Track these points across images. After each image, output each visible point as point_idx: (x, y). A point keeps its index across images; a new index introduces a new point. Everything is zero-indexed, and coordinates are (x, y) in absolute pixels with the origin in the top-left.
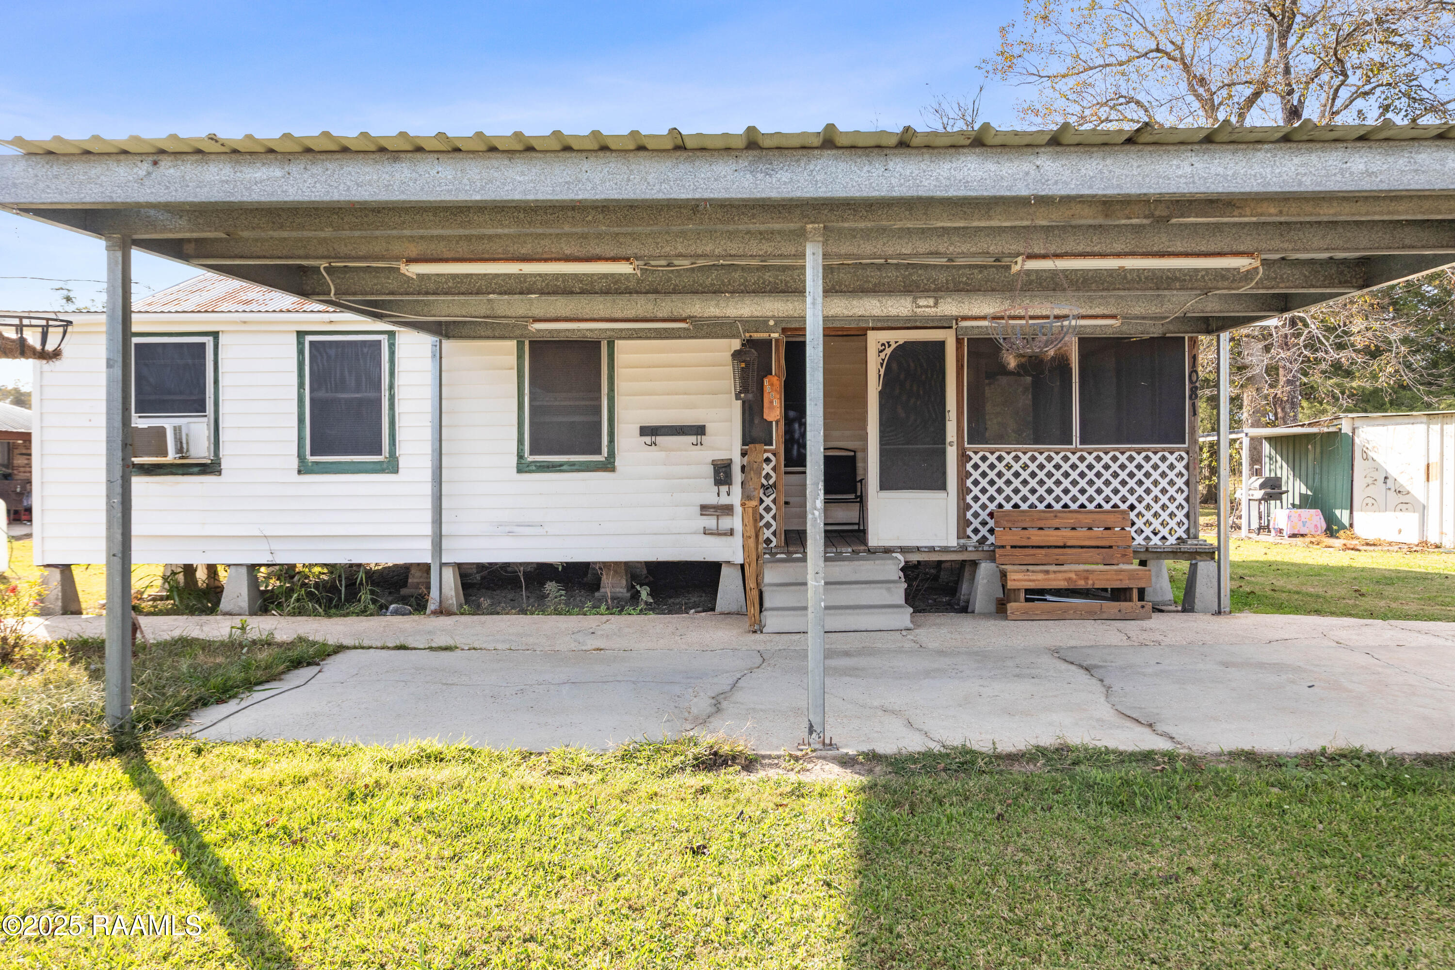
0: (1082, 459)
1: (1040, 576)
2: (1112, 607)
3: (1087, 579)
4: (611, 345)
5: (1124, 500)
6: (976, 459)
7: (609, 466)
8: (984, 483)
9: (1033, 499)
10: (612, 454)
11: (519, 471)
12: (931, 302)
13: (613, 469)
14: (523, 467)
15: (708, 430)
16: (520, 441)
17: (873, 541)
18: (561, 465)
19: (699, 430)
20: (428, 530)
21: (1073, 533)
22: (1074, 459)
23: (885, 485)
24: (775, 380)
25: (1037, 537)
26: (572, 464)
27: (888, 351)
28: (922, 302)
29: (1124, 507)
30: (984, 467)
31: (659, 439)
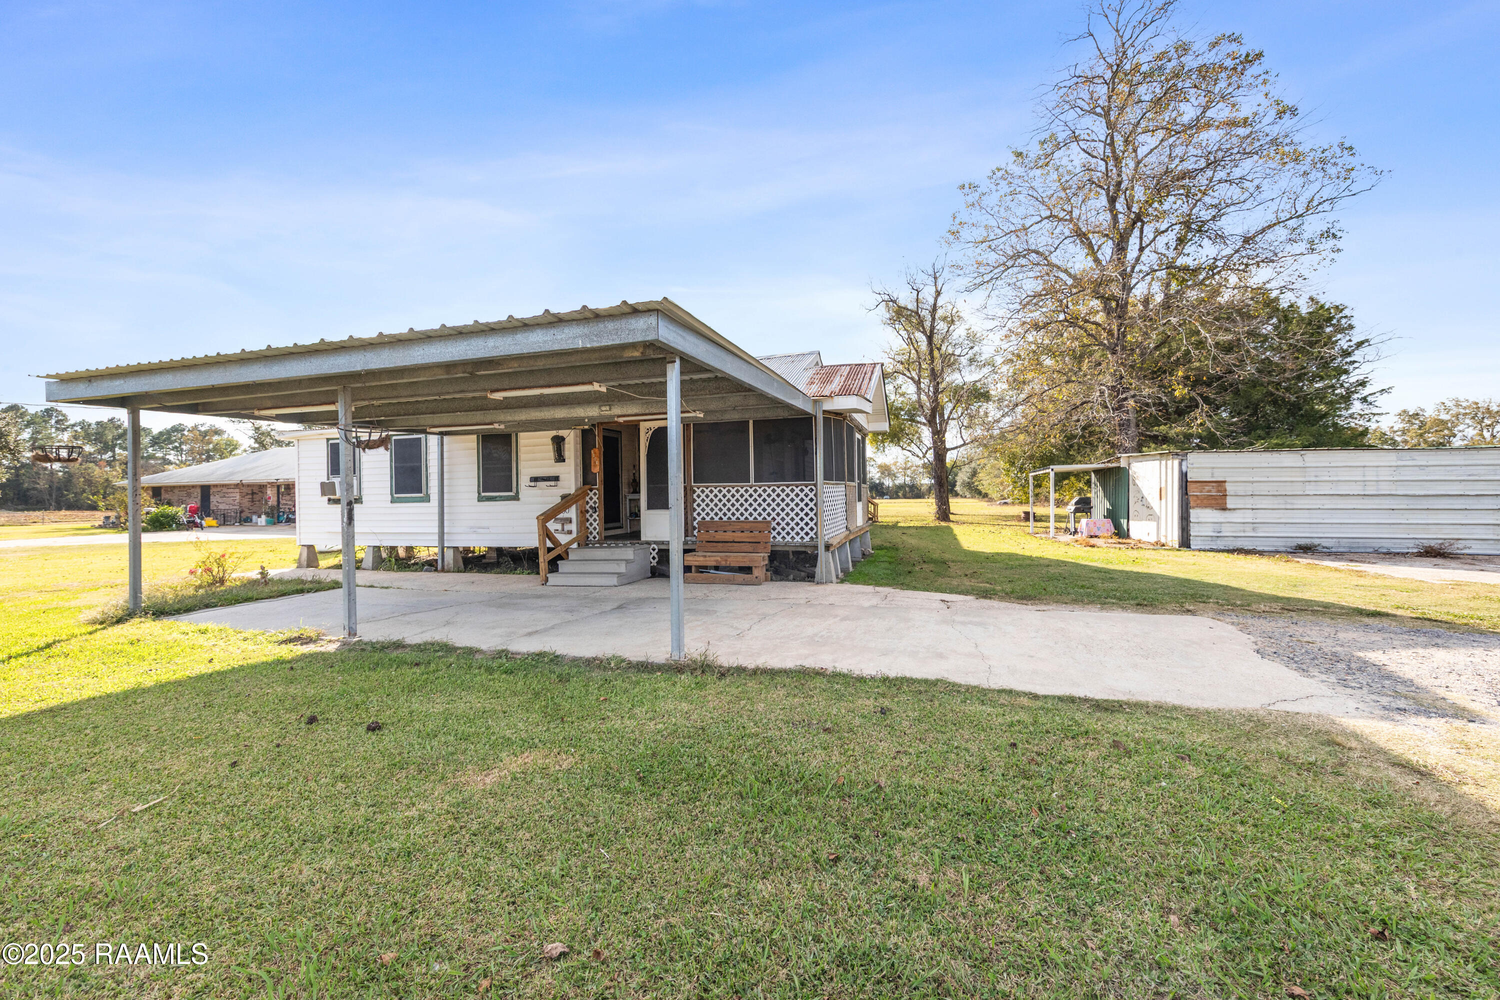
0: (755, 491)
1: (702, 559)
2: (740, 576)
3: (726, 561)
4: (517, 435)
5: (769, 515)
6: (698, 491)
7: (516, 498)
8: (703, 505)
9: (729, 514)
10: (517, 492)
11: (479, 501)
12: (608, 408)
13: (518, 499)
14: (480, 499)
15: (561, 478)
16: (479, 486)
17: (643, 538)
18: (496, 497)
19: (556, 479)
20: (436, 530)
21: (742, 534)
22: (751, 491)
23: (650, 507)
24: (597, 450)
25: (720, 536)
26: (501, 497)
27: (650, 433)
28: (603, 408)
29: (769, 519)
30: (703, 496)
31: (538, 483)
